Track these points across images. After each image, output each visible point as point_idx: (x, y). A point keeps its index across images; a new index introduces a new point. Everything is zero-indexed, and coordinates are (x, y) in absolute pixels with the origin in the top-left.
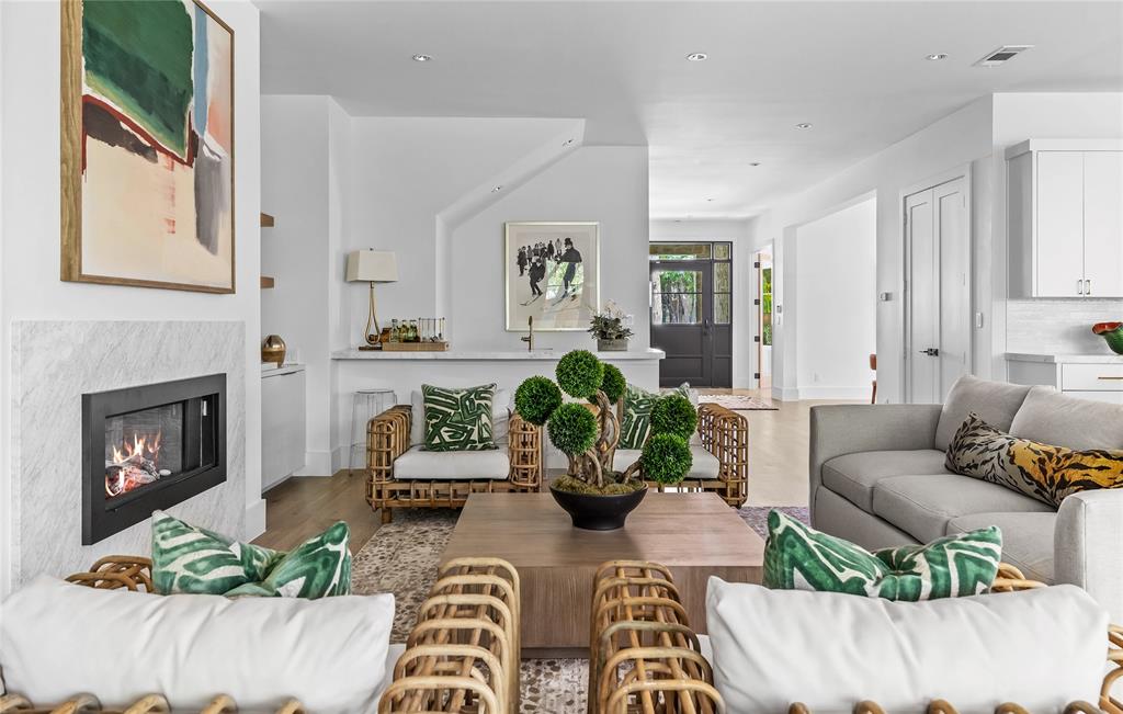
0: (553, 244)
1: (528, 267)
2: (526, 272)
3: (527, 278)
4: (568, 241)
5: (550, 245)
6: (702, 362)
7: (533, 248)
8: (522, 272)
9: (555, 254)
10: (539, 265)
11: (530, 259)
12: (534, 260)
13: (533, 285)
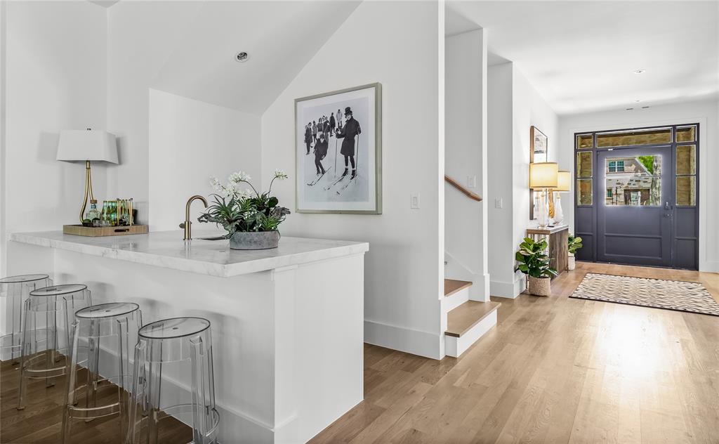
0: (334, 116)
1: (313, 144)
2: (312, 150)
3: (312, 156)
4: (348, 111)
5: (332, 118)
6: (661, 243)
7: (317, 123)
8: (309, 151)
9: (337, 127)
10: (322, 141)
11: (315, 135)
12: (318, 137)
13: (318, 164)
